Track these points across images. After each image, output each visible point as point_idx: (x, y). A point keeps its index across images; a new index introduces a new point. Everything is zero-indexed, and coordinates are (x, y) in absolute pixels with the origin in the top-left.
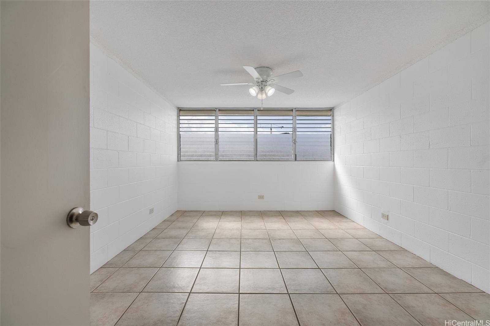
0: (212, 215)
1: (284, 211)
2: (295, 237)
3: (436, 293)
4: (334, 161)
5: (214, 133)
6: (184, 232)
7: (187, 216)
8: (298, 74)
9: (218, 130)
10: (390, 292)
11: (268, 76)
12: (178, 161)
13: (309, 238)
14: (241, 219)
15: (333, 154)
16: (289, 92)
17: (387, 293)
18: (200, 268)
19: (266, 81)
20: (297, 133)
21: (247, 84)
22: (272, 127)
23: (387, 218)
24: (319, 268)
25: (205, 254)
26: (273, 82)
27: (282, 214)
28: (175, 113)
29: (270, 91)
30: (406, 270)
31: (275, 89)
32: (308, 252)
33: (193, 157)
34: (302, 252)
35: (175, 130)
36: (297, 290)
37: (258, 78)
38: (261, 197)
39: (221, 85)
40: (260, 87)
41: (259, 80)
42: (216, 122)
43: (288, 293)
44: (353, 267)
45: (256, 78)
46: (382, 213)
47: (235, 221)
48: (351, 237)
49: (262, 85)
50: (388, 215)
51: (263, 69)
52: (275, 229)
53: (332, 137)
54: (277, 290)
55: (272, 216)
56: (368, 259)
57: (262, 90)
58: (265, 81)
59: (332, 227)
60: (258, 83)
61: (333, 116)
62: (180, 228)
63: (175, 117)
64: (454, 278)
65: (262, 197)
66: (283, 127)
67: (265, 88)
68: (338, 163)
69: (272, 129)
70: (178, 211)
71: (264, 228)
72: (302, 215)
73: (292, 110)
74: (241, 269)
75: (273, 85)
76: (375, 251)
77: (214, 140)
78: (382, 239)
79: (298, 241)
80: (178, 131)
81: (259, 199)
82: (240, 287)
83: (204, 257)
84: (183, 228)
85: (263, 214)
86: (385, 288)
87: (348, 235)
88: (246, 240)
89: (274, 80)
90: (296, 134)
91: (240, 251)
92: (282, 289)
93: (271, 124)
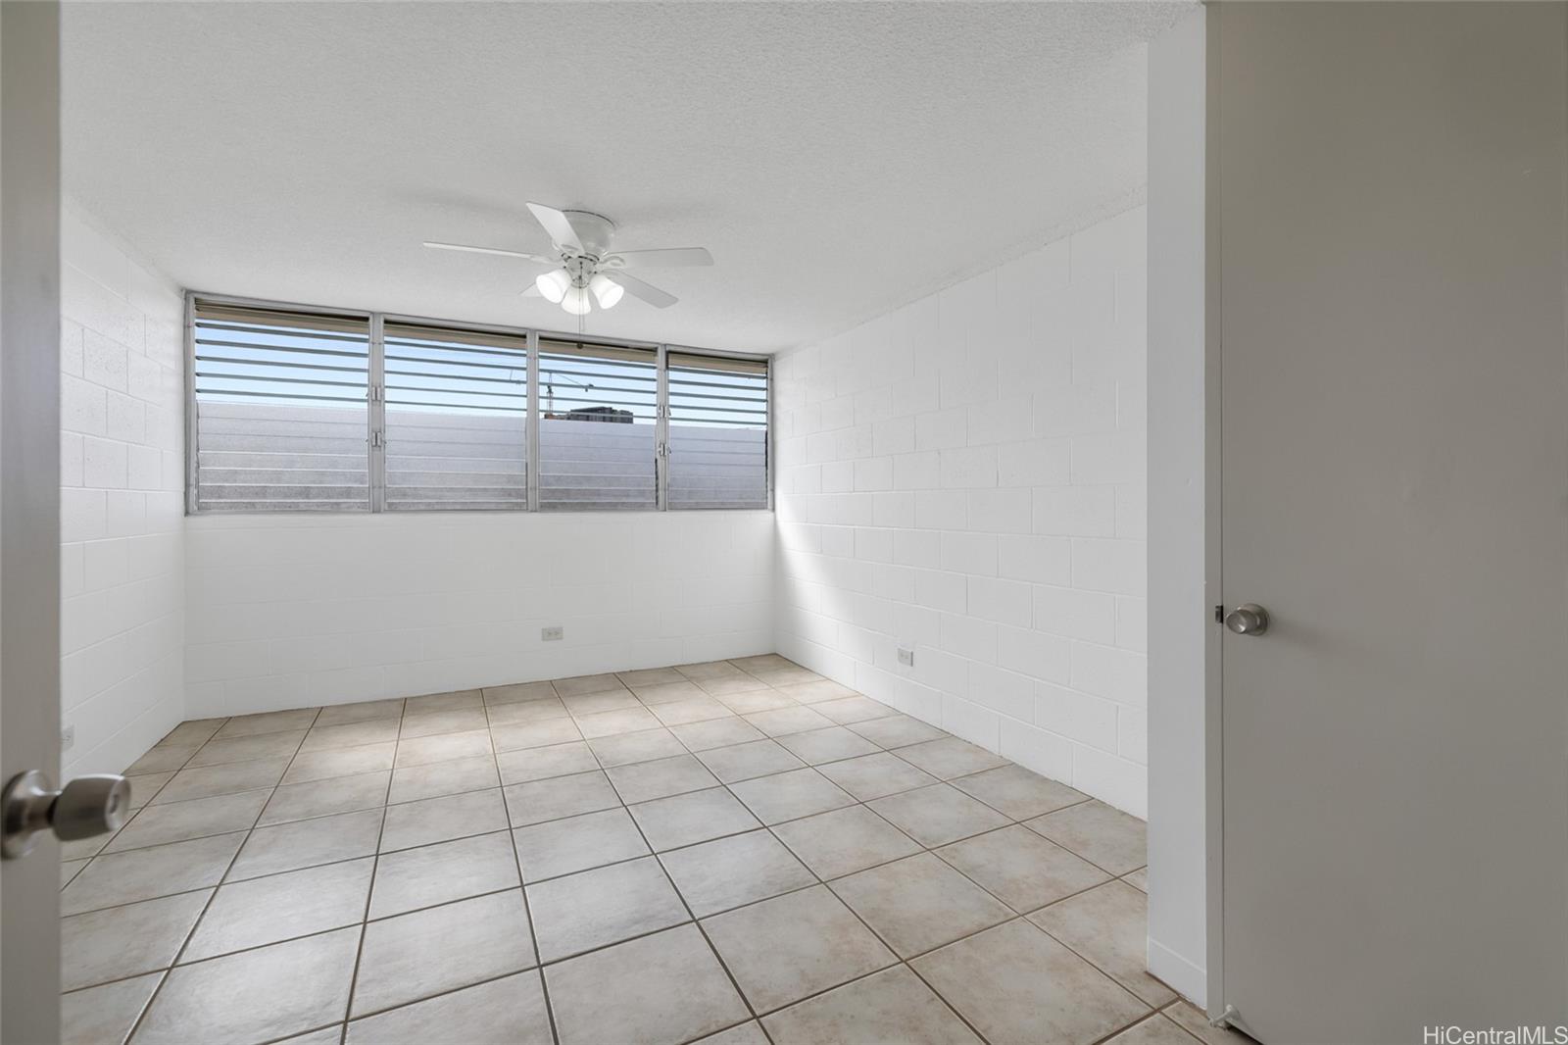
0: (358, 721)
1: (631, 671)
2: (680, 750)
3: (1017, 823)
4: (774, 509)
5: (365, 405)
6: (250, 804)
7: (242, 738)
8: (701, 256)
9: (383, 396)
10: (934, 846)
11: (603, 242)
12: (187, 513)
13: (723, 745)
14: (483, 719)
15: (773, 490)
16: (661, 299)
17: (928, 850)
18: (365, 923)
19: (594, 259)
20: (672, 423)
21: (528, 256)
22: (554, 382)
23: (909, 659)
24: (765, 827)
25: (372, 868)
26: (619, 265)
27: (624, 683)
28: (169, 313)
29: (608, 292)
30: (958, 784)
31: (624, 286)
32: (725, 786)
33: (265, 497)
34: (712, 792)
35: (174, 383)
36: (716, 904)
37: (569, 247)
38: (552, 634)
39: (425, 244)
40: (576, 275)
41: (571, 252)
42: (372, 363)
43: (696, 921)
44: (847, 804)
45: (563, 246)
46: (899, 649)
47: (462, 729)
48: (827, 722)
49: (582, 269)
50: (912, 654)
51: (589, 219)
52: (613, 736)
53: (769, 441)
54: (661, 919)
55: (595, 693)
56: (876, 775)
57: (579, 283)
58: (590, 257)
59: (778, 703)
60: (566, 260)
61: (772, 379)
62: (219, 792)
63: (174, 331)
64: (1045, 780)
65: (557, 633)
66: (591, 386)
67: (592, 281)
68: (788, 515)
69: (553, 388)
70: (184, 722)
71: (578, 737)
72: (690, 679)
73: (654, 351)
74: (526, 888)
75: (616, 274)
76: (888, 751)
77: (364, 432)
78: (900, 717)
79: (692, 760)
80: (188, 391)
81: (544, 639)
82: (538, 945)
83: (370, 879)
84: (239, 788)
85: (560, 691)
86: (924, 838)
87: (823, 718)
88: (522, 787)
89: (622, 260)
90: (666, 427)
91: (511, 829)
92: (675, 912)
93: (550, 371)
